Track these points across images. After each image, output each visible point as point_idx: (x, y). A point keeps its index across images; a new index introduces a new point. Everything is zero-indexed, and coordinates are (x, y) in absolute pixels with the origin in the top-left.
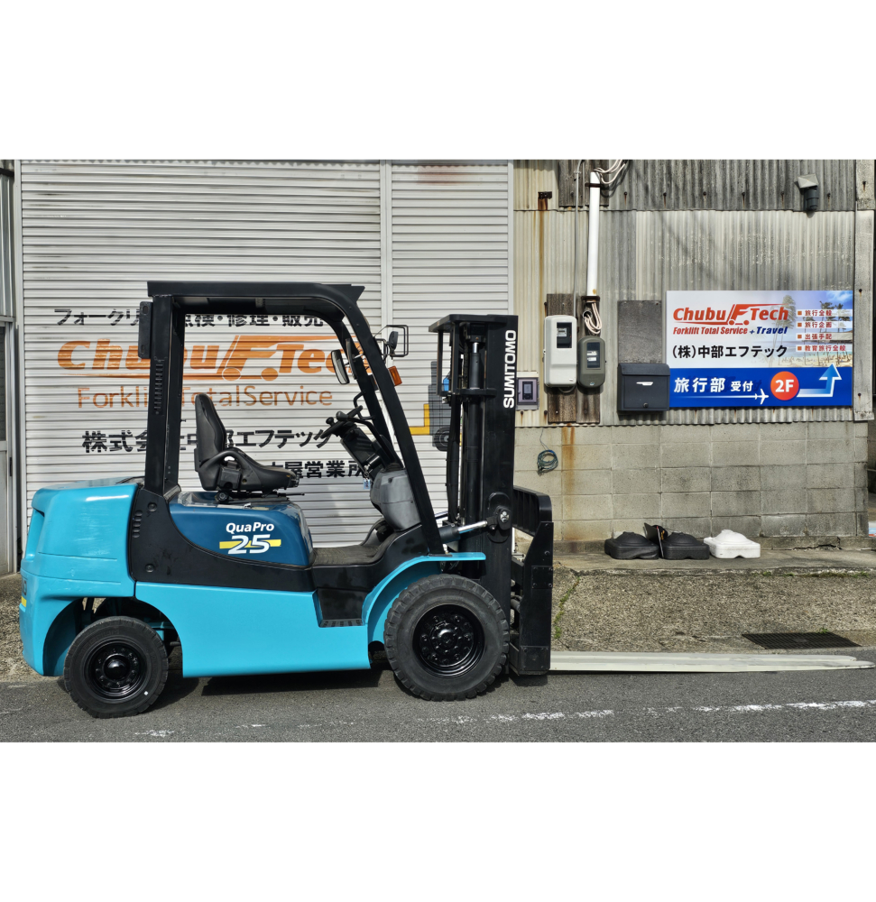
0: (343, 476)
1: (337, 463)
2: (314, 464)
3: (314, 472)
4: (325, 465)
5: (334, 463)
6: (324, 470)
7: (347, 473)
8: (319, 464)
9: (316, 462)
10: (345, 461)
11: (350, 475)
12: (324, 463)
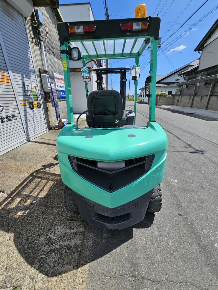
0: (11, 121)
1: (9, 117)
2: (2, 118)
3: (3, 121)
4: (5, 118)
5: (8, 117)
6: (5, 120)
7: (12, 119)
8: (3, 118)
9: (2, 117)
10: (11, 116)
11: (13, 120)
12: (5, 117)
